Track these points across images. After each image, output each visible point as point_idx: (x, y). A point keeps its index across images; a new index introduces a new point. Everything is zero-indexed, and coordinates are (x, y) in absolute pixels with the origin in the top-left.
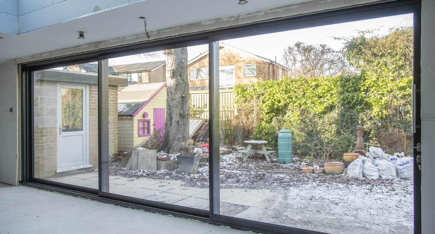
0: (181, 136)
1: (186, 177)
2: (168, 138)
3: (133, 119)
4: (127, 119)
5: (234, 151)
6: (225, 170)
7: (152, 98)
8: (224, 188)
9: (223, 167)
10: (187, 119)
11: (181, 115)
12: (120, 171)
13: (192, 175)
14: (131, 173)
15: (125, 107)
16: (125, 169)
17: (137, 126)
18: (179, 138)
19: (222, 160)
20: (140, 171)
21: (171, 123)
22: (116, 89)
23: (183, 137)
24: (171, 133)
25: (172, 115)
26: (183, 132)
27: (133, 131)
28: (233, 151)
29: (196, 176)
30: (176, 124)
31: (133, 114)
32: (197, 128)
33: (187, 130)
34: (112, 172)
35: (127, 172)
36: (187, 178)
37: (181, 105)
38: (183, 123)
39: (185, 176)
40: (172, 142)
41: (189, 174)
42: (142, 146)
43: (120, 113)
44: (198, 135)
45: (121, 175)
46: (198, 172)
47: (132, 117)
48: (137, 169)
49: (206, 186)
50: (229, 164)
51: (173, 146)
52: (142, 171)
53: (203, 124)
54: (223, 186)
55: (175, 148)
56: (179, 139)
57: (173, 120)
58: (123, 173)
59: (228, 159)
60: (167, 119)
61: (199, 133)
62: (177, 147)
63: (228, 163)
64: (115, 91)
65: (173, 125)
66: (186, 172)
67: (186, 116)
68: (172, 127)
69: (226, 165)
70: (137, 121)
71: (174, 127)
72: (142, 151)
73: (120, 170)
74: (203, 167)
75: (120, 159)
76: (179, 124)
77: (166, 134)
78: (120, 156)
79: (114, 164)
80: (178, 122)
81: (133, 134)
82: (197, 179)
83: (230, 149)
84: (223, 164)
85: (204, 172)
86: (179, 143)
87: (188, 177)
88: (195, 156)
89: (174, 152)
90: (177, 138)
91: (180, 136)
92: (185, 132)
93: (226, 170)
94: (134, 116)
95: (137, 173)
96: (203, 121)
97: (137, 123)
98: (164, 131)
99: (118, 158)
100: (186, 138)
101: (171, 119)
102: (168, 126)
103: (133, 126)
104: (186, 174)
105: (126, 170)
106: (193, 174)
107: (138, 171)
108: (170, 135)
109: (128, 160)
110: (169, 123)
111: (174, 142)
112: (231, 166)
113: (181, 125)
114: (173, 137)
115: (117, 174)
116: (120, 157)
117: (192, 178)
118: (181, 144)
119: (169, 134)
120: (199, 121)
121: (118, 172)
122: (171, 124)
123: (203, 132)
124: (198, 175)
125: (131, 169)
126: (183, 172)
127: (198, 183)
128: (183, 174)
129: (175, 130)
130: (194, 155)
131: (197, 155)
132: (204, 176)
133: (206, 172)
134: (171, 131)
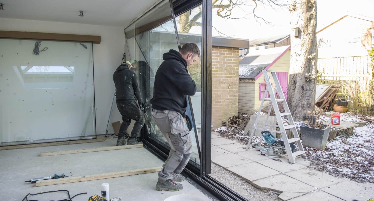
0: (306, 103)
1: (311, 154)
2: (291, 103)
3: (255, 82)
4: (249, 82)
5: (369, 123)
6: (363, 149)
7: (275, 62)
8: (370, 182)
9: (360, 144)
10: (314, 83)
11: (306, 78)
12: (238, 135)
13: (319, 152)
14: (247, 139)
15: (247, 71)
16: (243, 132)
17: (259, 89)
18: (304, 104)
19: (355, 134)
20: (257, 138)
21: (294, 87)
22: (237, 51)
23: (308, 104)
24: (294, 99)
25: (296, 78)
26: (308, 98)
27: (254, 94)
28: (367, 124)
29: (325, 154)
30: (300, 88)
31: (255, 77)
32: (322, 94)
33: (313, 96)
34: (230, 135)
35: (244, 137)
36: (312, 156)
37: (307, 68)
38: (308, 88)
39: (310, 152)
40: (295, 109)
41: (315, 150)
42: (262, 111)
43: (243, 76)
44: (323, 101)
45: (238, 139)
46: (327, 149)
47: (254, 80)
48: (254, 135)
49: (341, 173)
50: (367, 141)
51: (296, 113)
52: (259, 138)
53: (330, 90)
54: (367, 178)
55: (298, 116)
56: (303, 106)
57: (297, 84)
58: (240, 137)
59: (364, 133)
60: (290, 83)
61: (325, 99)
62: (300, 114)
63: (365, 140)
64: (236, 53)
65: (296, 90)
66: (311, 147)
67: (313, 80)
68: (296, 92)
69: (364, 142)
70: (259, 84)
71: (297, 92)
72: (261, 117)
73: (238, 133)
74: (332, 141)
75: (239, 121)
76: (303, 89)
77: (289, 100)
78: (239, 118)
79: (233, 126)
80: (303, 87)
81: (254, 98)
82: (326, 158)
83: (363, 120)
84: (359, 141)
85: (335, 149)
86: (302, 110)
87: (314, 154)
88: (324, 129)
89: (297, 120)
90: (301, 104)
91: (304, 102)
92: (310, 98)
93: (365, 150)
94: (255, 79)
95: (254, 139)
96: (329, 87)
97: (259, 86)
98: (287, 95)
99: (237, 121)
100: (312, 105)
101: (295, 83)
102: (291, 91)
103: (255, 89)
104: (311, 150)
105: (244, 134)
106: (321, 151)
107: (255, 137)
108: (293, 101)
109: (246, 123)
110: (292, 88)
111: (297, 109)
112: (370, 145)
113: (306, 91)
114: (297, 103)
115: (234, 138)
116: (239, 120)
117: (319, 156)
118: (305, 111)
119: (292, 99)
120: (324, 87)
121: (236, 136)
122: (294, 89)
123: (328, 99)
124: (327, 153)
125: (248, 135)
126: (308, 146)
127: (328, 166)
128: (307, 149)
129: (299, 96)
130: (323, 127)
131: (327, 128)
132: (336, 156)
133: (337, 149)
134: (294, 96)
